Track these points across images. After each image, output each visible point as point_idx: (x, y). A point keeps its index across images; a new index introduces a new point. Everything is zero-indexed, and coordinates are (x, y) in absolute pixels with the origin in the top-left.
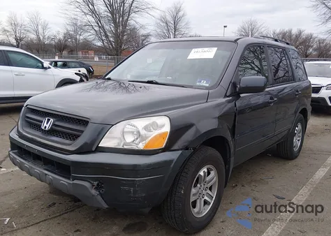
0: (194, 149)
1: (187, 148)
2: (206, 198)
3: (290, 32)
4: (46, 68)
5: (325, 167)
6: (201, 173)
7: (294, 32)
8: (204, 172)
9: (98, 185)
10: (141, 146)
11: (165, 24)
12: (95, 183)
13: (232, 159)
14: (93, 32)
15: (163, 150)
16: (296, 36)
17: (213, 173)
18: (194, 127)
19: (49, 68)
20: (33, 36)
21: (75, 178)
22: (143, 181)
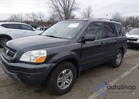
0: (58, 63)
1: (55, 62)
2: (66, 82)
3: (133, 17)
4: (34, 30)
5: (129, 71)
6: (63, 72)
7: (135, 17)
8: (65, 72)
9: (18, 75)
10: (35, 61)
11: (84, 14)
12: (17, 74)
13: (80, 67)
14: (58, 17)
15: (44, 63)
16: (136, 19)
17: (70, 72)
18: (58, 54)
19: (35, 30)
20: (39, 19)
21: (11, 72)
22: (34, 75)
